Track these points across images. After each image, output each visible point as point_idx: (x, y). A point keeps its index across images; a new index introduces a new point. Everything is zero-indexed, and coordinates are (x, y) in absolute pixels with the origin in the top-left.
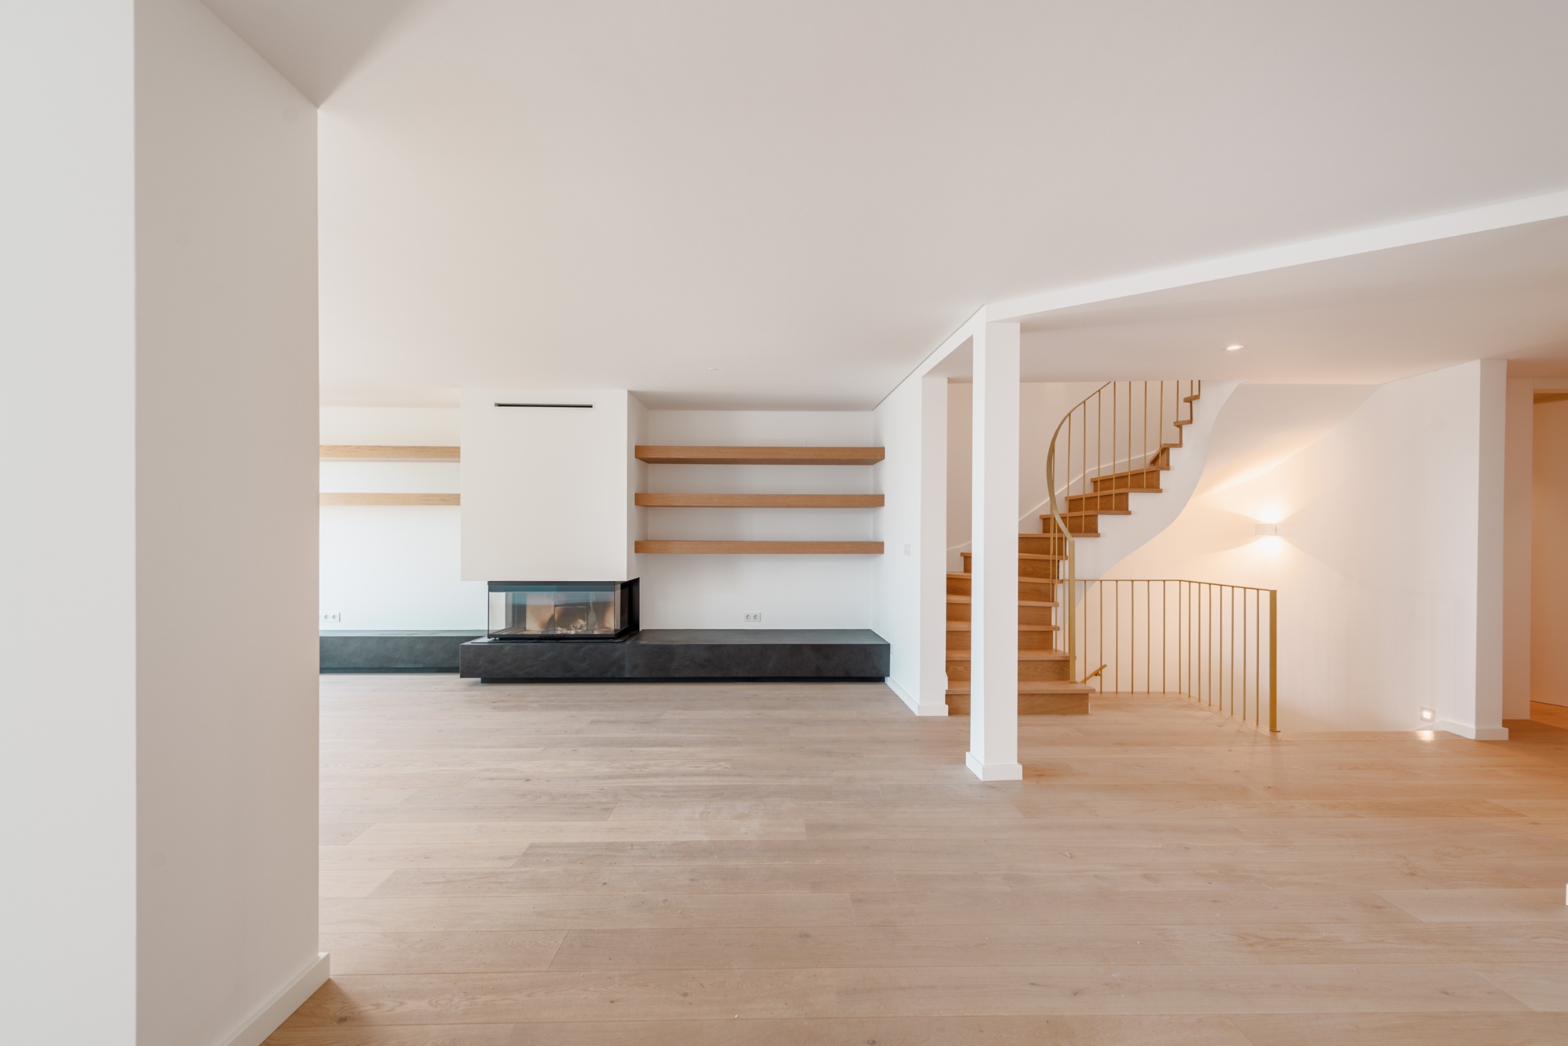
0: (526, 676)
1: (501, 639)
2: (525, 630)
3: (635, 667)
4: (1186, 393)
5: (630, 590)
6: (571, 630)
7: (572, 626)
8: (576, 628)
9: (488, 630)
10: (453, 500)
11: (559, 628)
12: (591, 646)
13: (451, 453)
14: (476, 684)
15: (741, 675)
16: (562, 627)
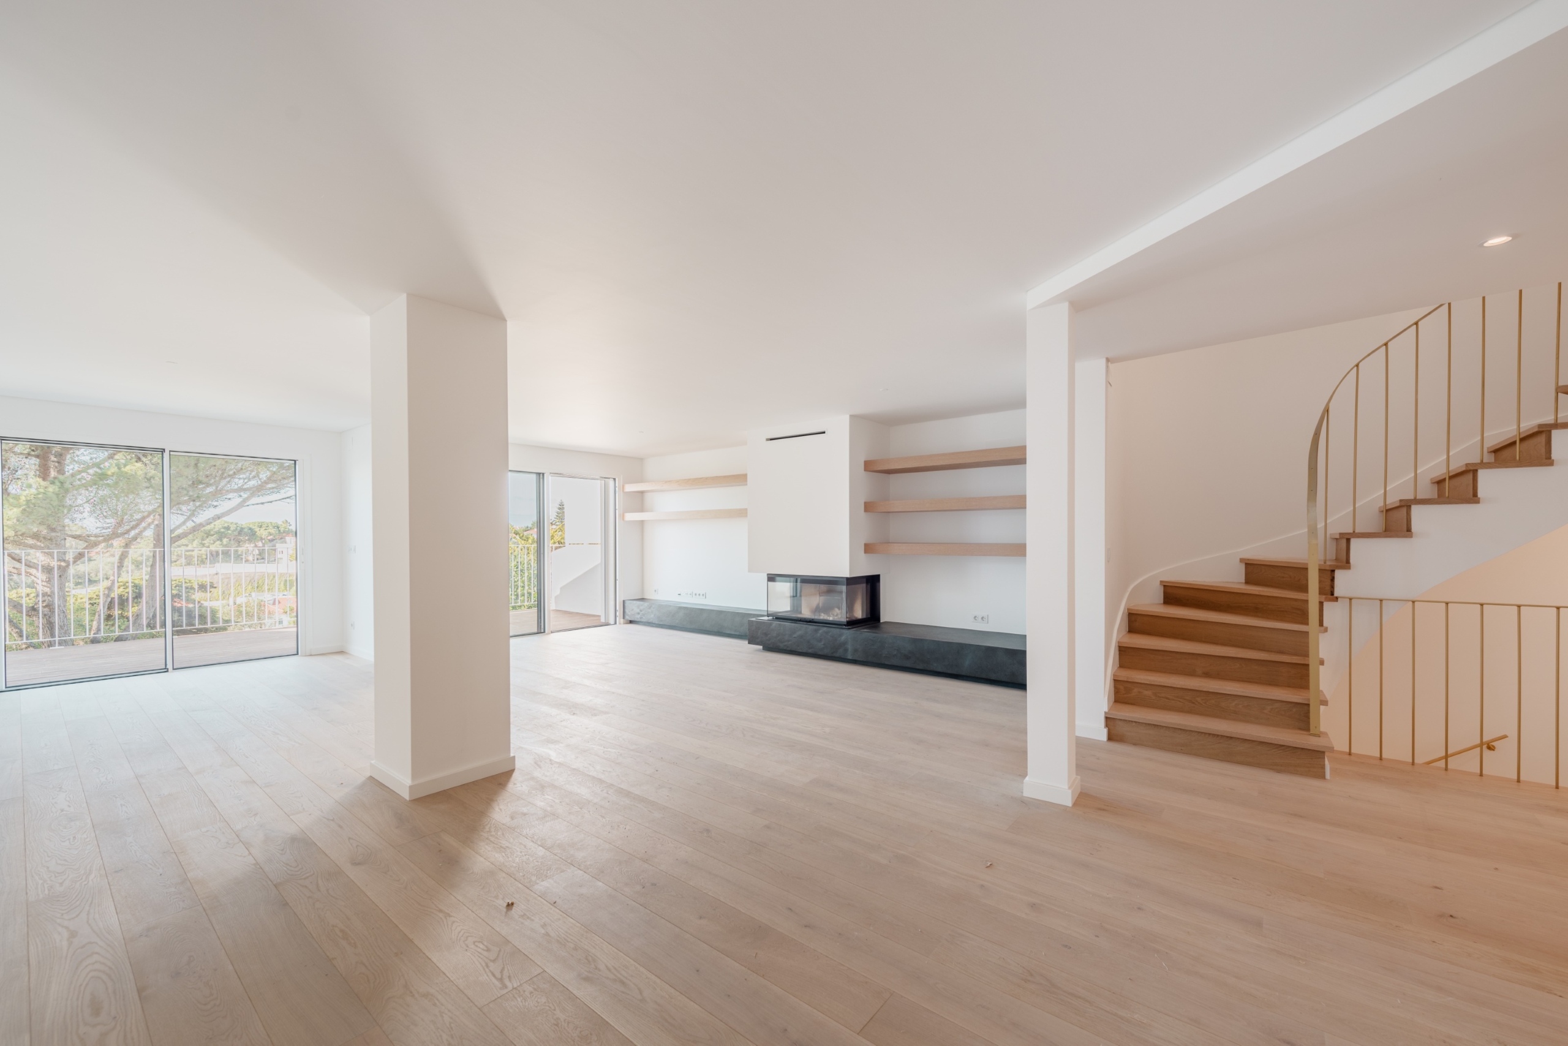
0: (785, 648)
1: (777, 618)
2: (801, 613)
3: (856, 651)
5: (872, 583)
6: (830, 616)
7: (830, 613)
8: (833, 615)
9: (768, 611)
10: (742, 513)
11: (822, 614)
12: (825, 629)
13: (740, 479)
14: (759, 650)
15: (939, 670)
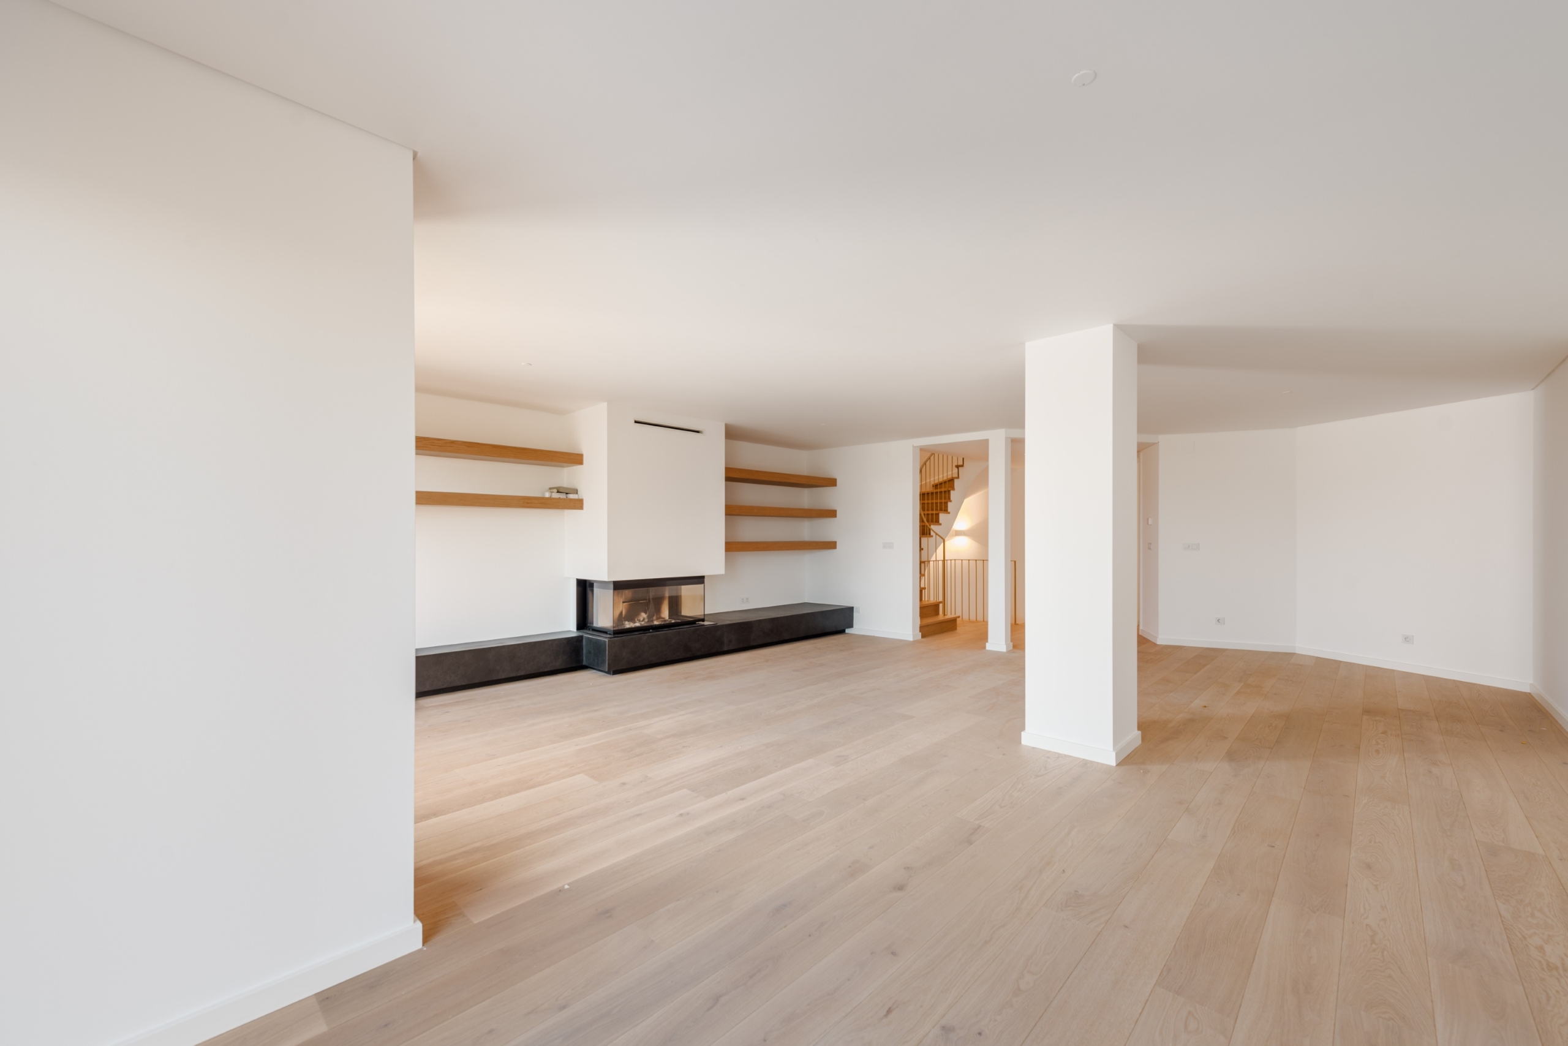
4: (955, 463)
6: (635, 622)
7: (636, 620)
16: (629, 621)
